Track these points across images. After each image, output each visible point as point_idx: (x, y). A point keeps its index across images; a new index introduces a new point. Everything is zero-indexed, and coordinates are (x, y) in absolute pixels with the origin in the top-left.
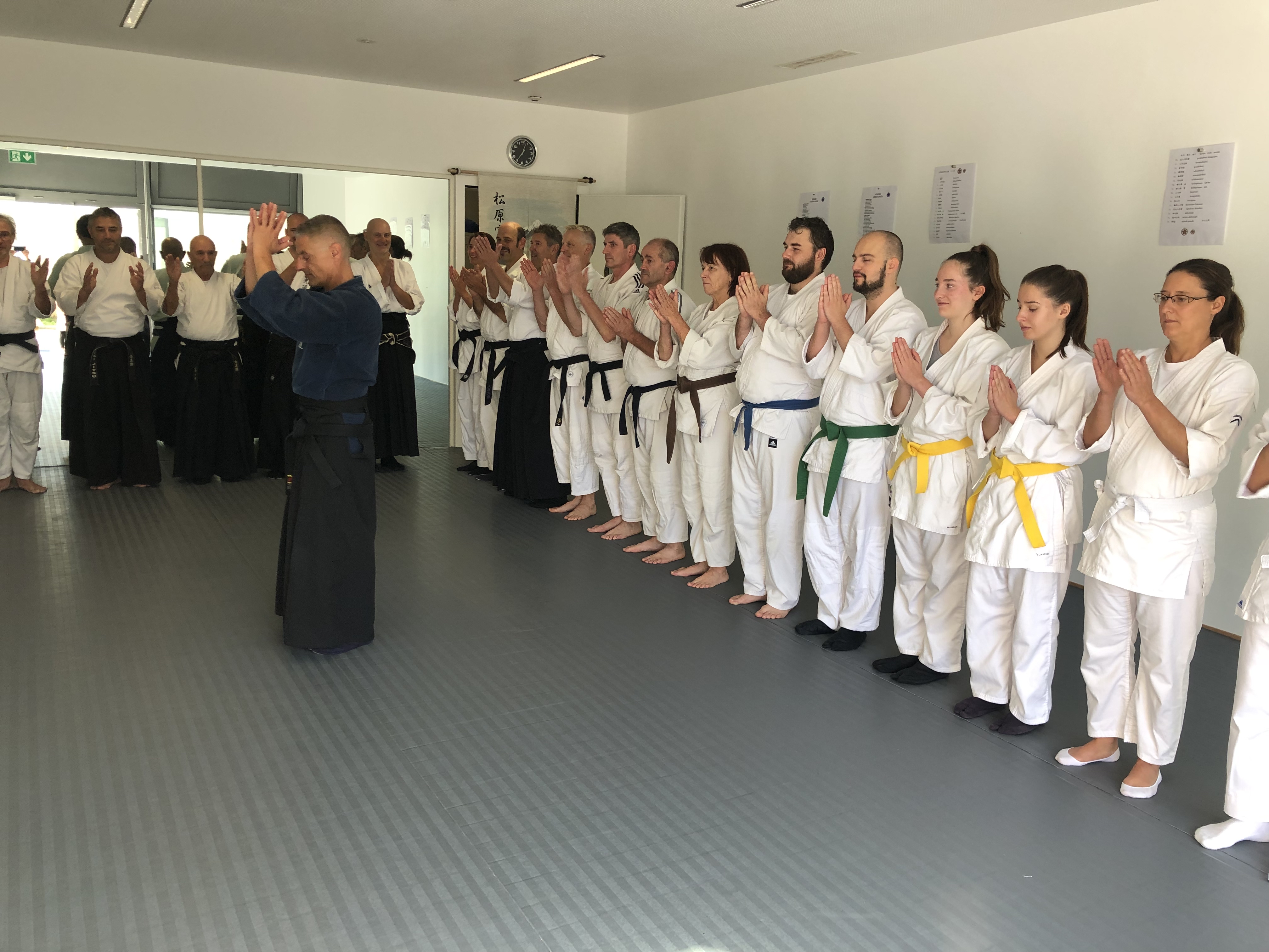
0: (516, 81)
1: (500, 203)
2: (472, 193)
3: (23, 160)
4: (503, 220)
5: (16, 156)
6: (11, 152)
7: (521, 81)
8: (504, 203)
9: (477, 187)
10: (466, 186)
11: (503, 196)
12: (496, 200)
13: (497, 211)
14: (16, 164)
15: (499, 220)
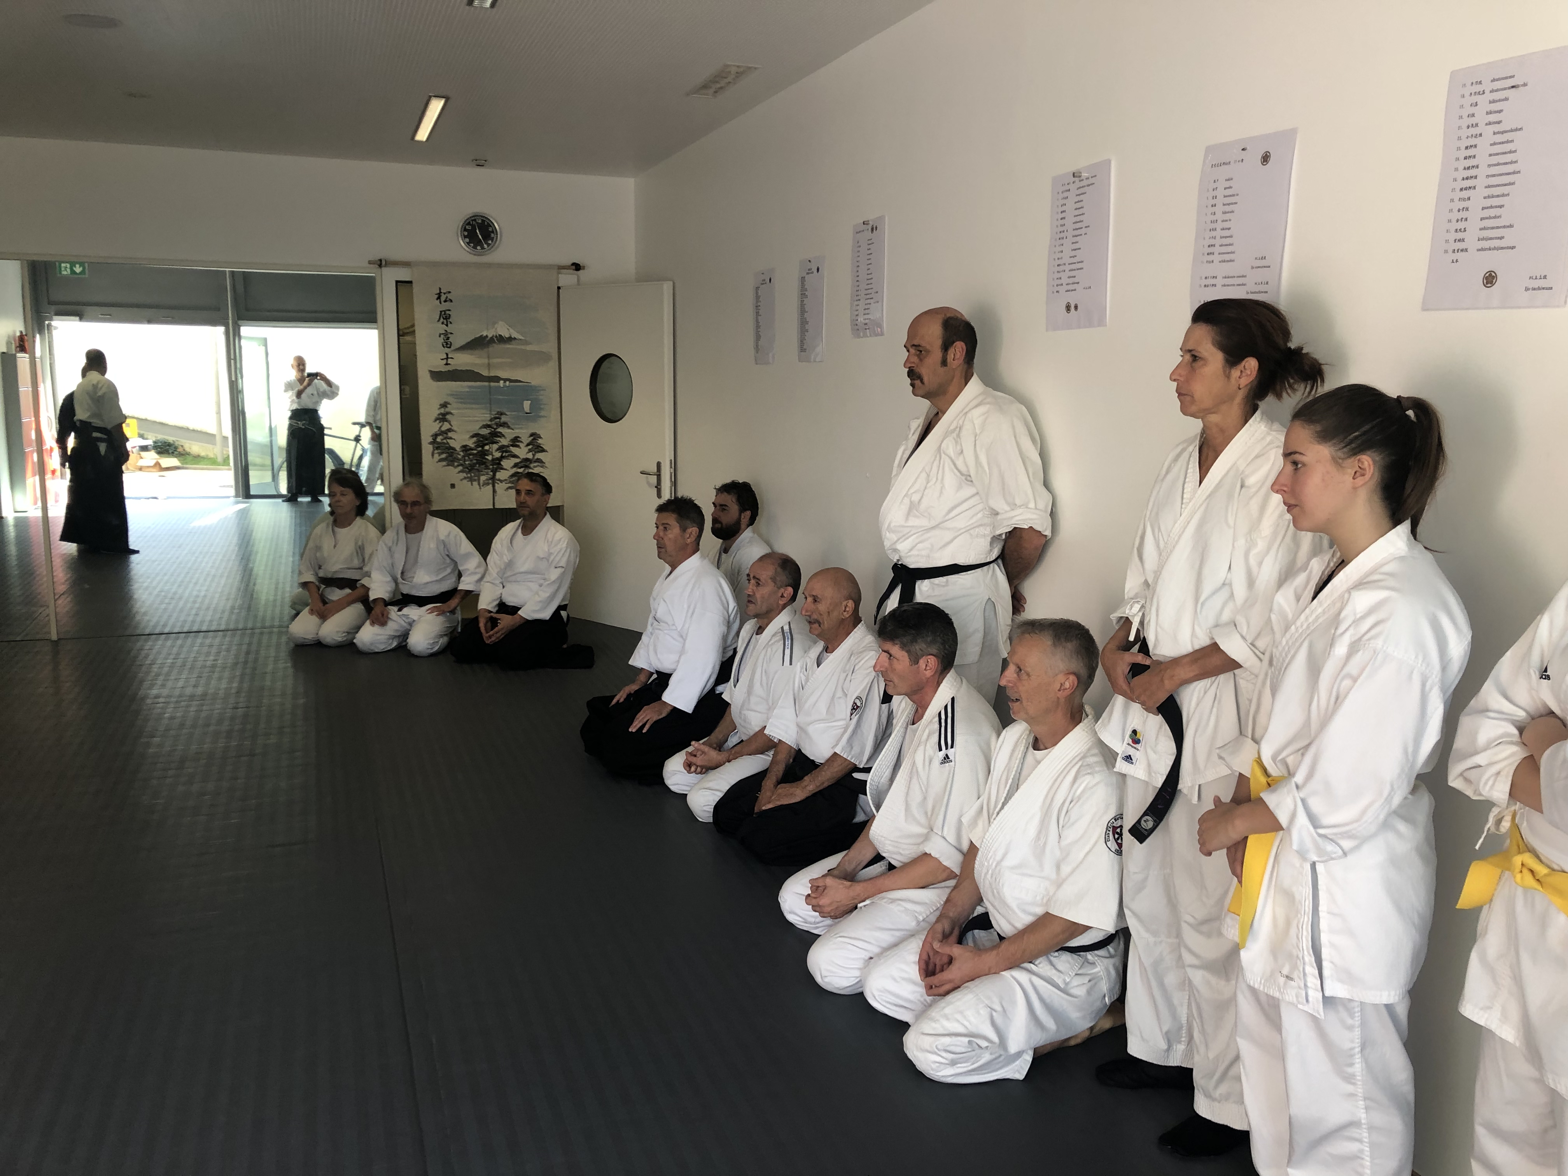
1: (445, 301)
3: (73, 272)
4: (451, 323)
5: (65, 268)
7: (417, 138)
8: (451, 301)
9: (411, 282)
10: (397, 282)
11: (450, 292)
12: (439, 298)
13: (441, 312)
14: (65, 277)
15: (445, 323)
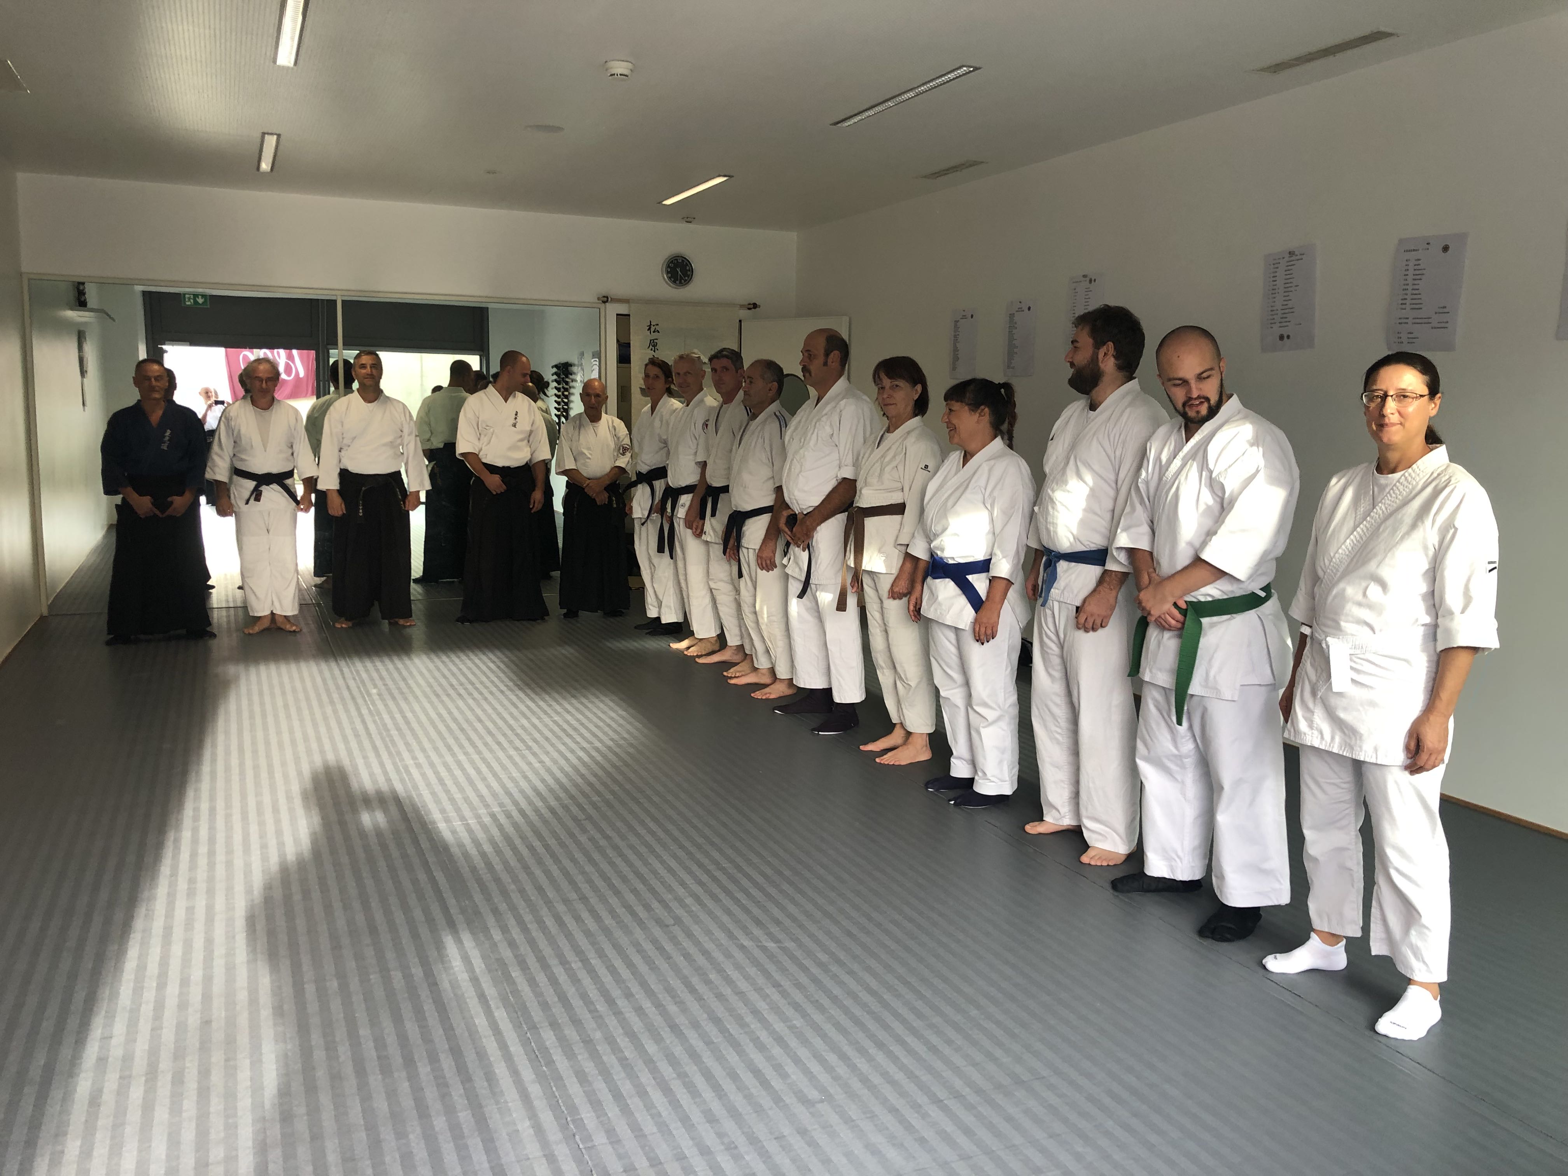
0: (659, 203)
1: (654, 332)
2: (623, 320)
3: (196, 302)
5: (189, 299)
6: (185, 294)
7: (664, 203)
8: (659, 332)
9: (629, 315)
10: (617, 315)
11: (658, 325)
12: (649, 329)
13: (651, 340)
14: (189, 307)
